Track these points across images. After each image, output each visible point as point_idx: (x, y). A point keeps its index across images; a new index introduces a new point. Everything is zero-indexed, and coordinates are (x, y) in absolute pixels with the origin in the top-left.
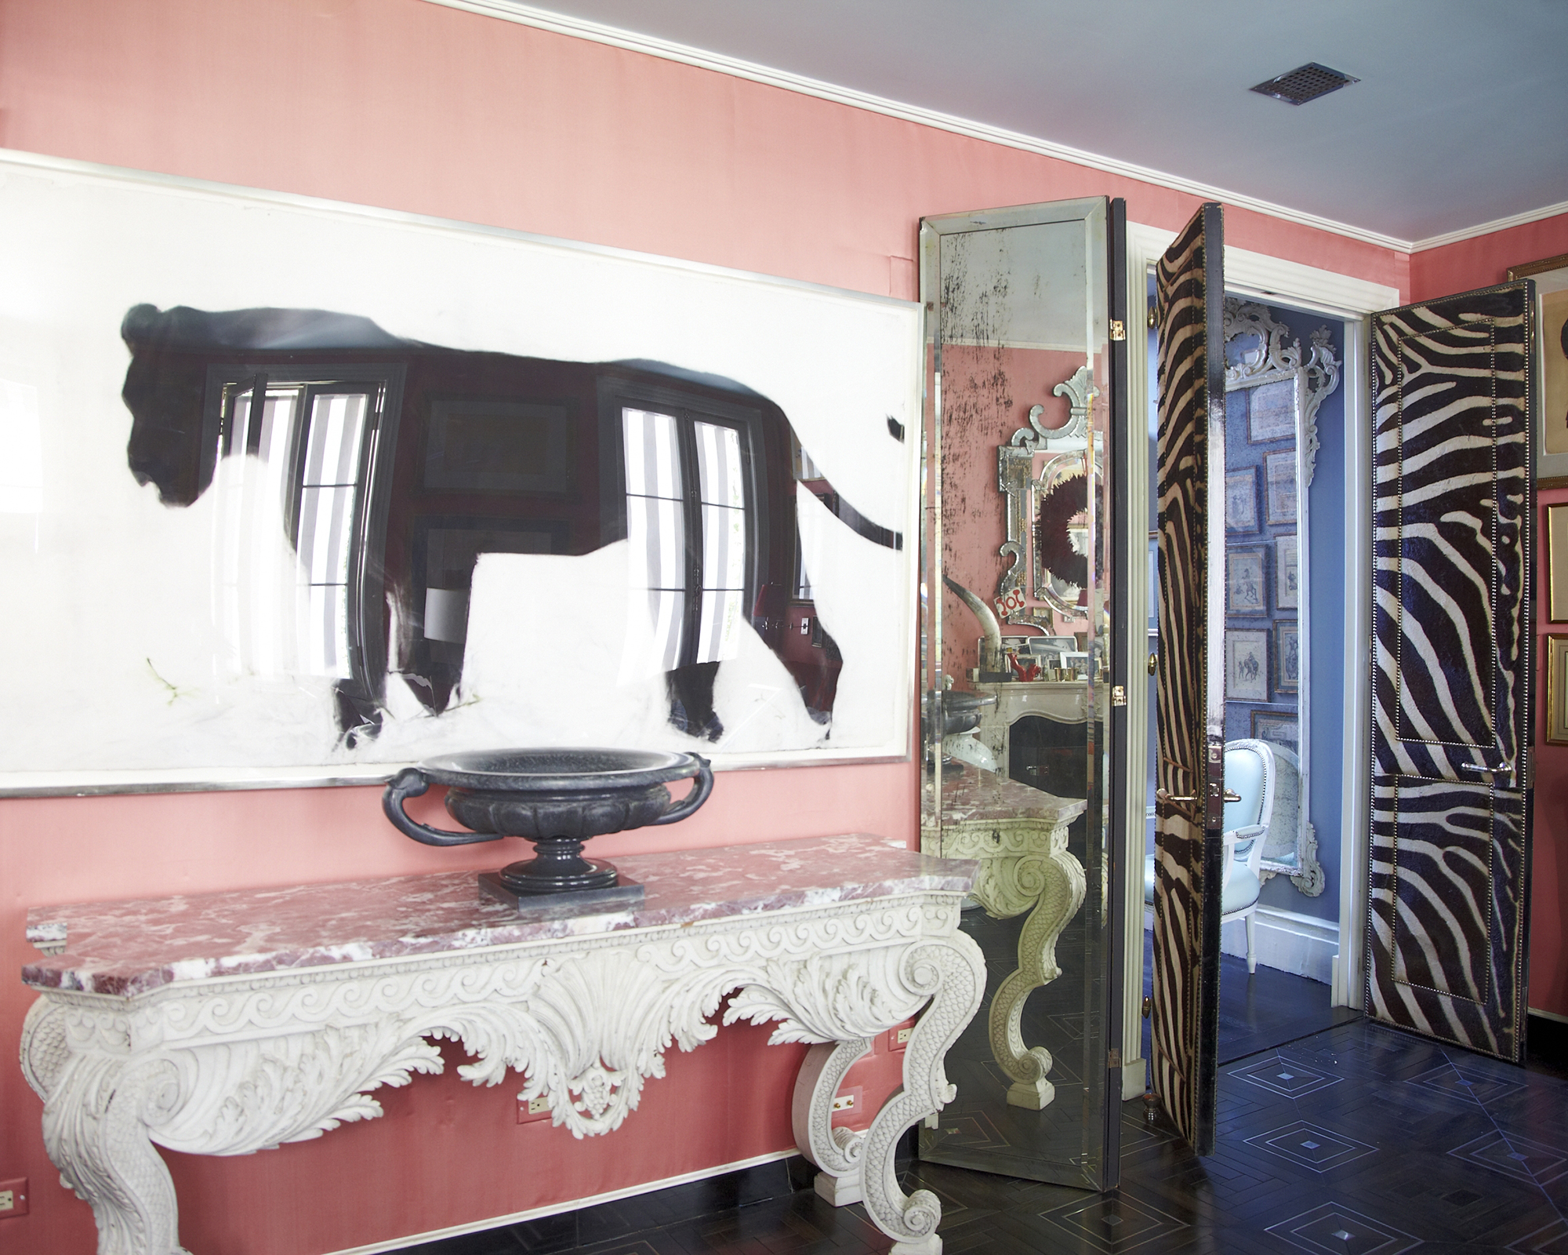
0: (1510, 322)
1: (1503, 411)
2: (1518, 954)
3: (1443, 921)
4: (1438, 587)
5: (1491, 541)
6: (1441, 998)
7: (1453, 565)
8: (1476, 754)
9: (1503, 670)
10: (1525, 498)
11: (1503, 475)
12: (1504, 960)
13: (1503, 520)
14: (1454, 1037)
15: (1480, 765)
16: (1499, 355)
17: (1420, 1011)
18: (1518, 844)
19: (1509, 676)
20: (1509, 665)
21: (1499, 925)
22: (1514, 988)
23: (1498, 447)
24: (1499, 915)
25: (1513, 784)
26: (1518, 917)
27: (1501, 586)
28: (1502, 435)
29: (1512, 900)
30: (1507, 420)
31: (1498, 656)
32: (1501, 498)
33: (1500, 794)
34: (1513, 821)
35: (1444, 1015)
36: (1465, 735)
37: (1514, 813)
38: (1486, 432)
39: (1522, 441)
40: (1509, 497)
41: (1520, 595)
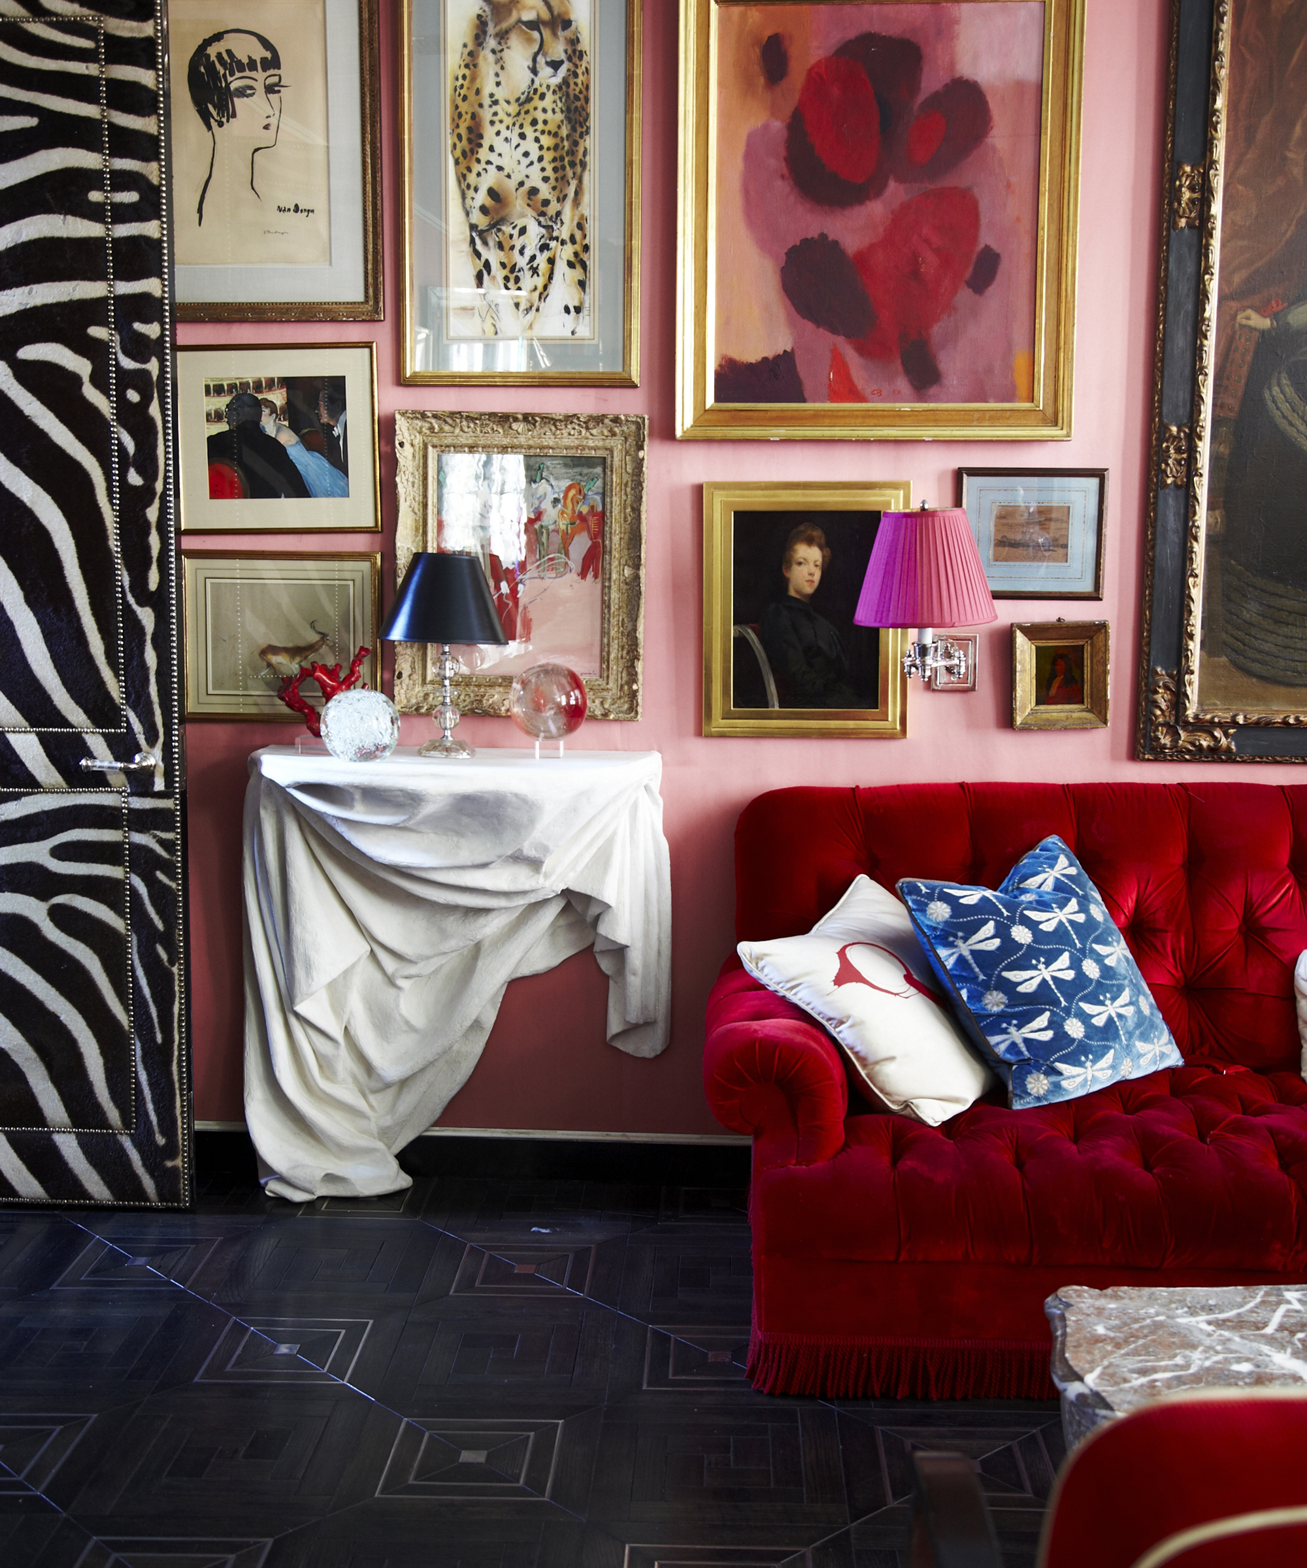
0: (131, 29)
1: (123, 180)
2: (180, 1044)
3: (54, 1019)
4: (17, 470)
5: (108, 396)
6: (58, 1139)
7: (42, 435)
8: (96, 742)
9: (135, 607)
10: (163, 329)
11: (124, 288)
12: (158, 1059)
13: (128, 363)
14: (85, 1194)
15: (102, 758)
16: (113, 83)
17: (23, 1168)
18: (173, 878)
19: (146, 617)
20: (145, 597)
21: (147, 1006)
22: (178, 1097)
23: (116, 241)
24: (147, 991)
25: (159, 785)
26: (177, 988)
27: (127, 471)
28: (123, 221)
29: (167, 964)
30: (131, 197)
31: (127, 584)
32: (123, 327)
33: (138, 803)
34: (161, 842)
35: (66, 1164)
36: (76, 715)
37: (163, 830)
38: (94, 213)
39: (156, 235)
40: (137, 326)
41: (159, 486)
